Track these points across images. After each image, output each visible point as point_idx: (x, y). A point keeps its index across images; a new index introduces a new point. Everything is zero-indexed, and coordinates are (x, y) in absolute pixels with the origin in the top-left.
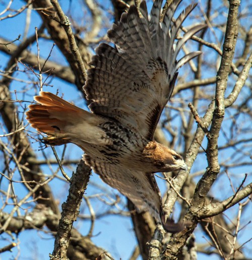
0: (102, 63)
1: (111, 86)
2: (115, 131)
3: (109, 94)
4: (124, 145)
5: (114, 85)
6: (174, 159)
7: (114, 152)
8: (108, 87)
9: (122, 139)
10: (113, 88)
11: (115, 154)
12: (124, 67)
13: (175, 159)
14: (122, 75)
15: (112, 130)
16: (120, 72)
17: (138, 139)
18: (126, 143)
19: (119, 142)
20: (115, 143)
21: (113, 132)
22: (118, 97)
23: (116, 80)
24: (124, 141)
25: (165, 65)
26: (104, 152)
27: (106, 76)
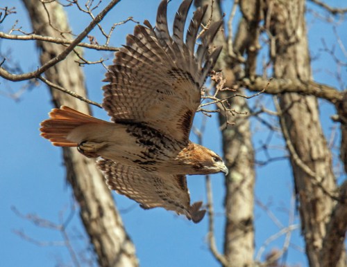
0: (117, 79)
1: (131, 98)
2: (149, 137)
3: (131, 108)
4: (161, 153)
5: (135, 97)
6: (213, 161)
7: (150, 160)
8: (128, 100)
9: (157, 146)
10: (134, 100)
11: (151, 162)
12: (143, 80)
13: (215, 160)
14: (142, 86)
15: (145, 136)
16: (140, 84)
17: (173, 143)
18: (163, 150)
19: (155, 149)
20: (150, 151)
21: (146, 138)
22: (142, 108)
23: (136, 92)
24: (159, 148)
25: (189, 74)
26: (139, 161)
27: (124, 90)
